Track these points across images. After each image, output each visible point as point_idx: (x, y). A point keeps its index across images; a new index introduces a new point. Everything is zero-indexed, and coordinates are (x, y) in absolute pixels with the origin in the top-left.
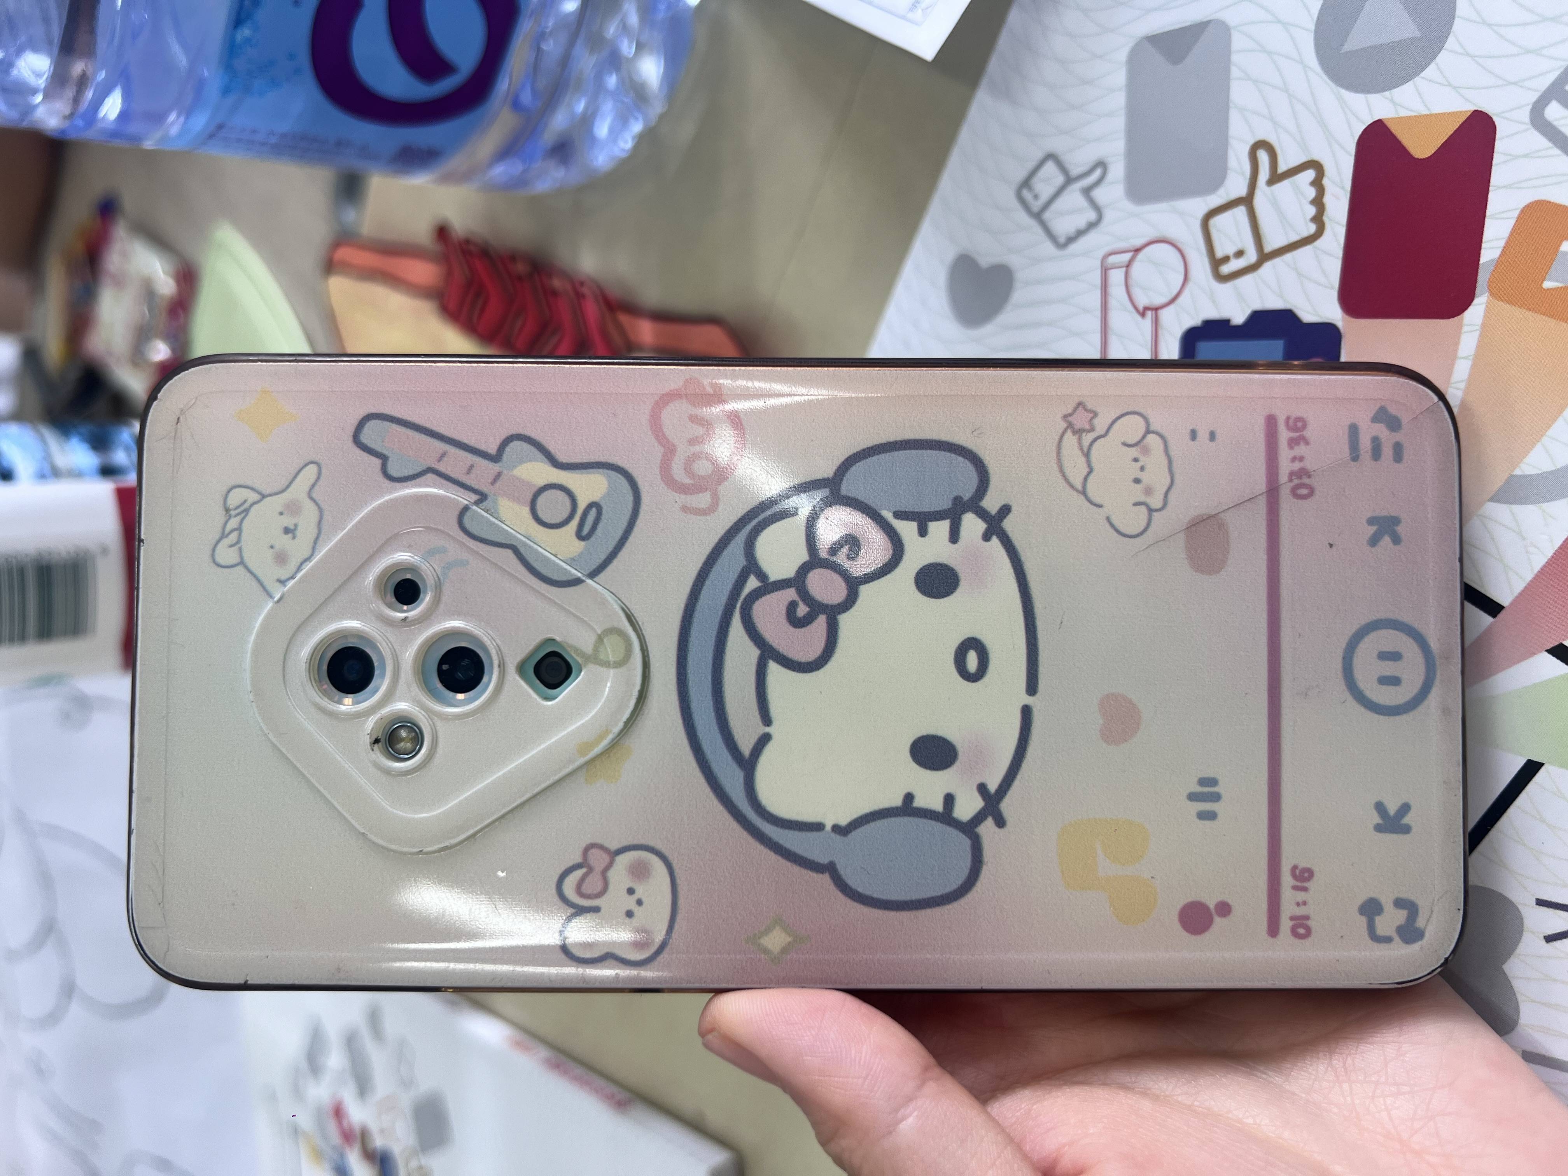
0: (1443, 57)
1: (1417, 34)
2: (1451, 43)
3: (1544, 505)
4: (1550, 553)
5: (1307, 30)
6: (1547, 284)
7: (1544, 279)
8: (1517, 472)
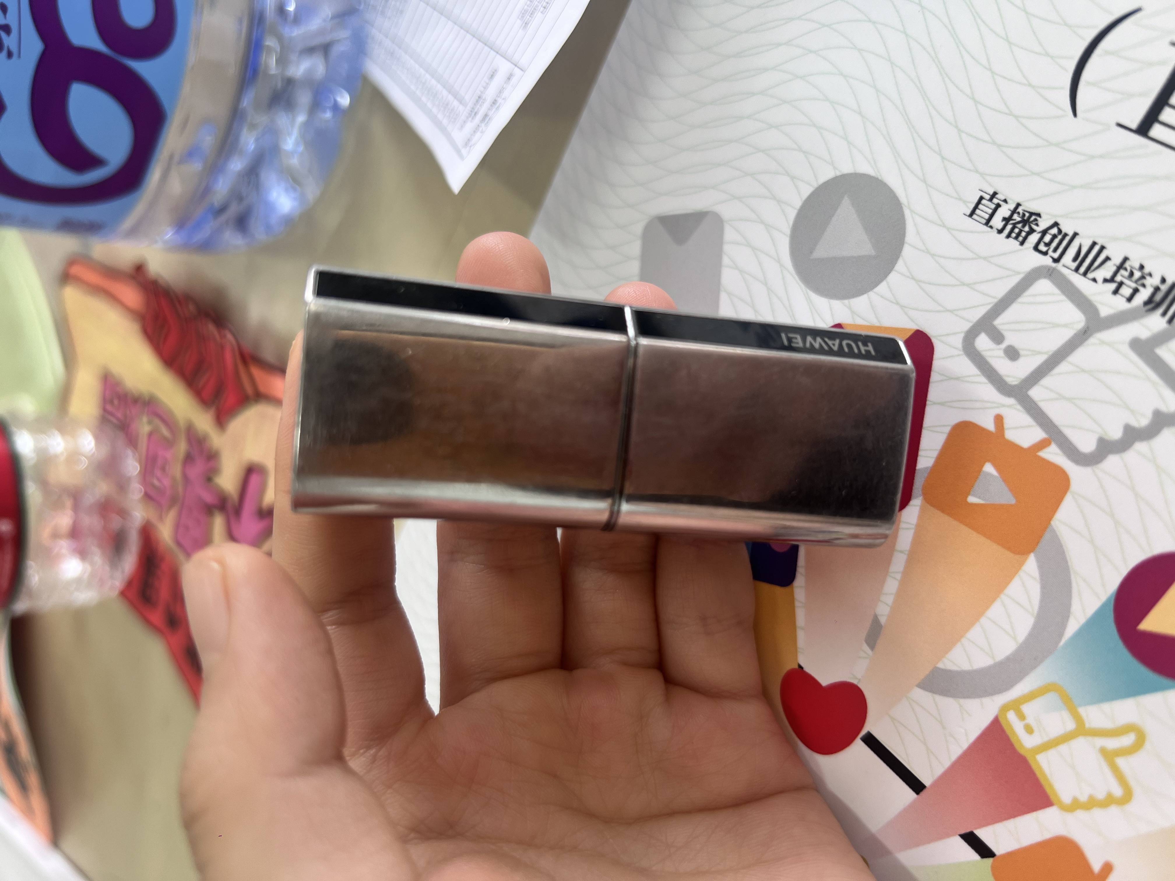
0: (893, 277)
1: (873, 253)
2: (900, 265)
3: (962, 701)
4: (965, 745)
5: (784, 234)
6: (971, 499)
7: (968, 494)
8: (940, 665)
